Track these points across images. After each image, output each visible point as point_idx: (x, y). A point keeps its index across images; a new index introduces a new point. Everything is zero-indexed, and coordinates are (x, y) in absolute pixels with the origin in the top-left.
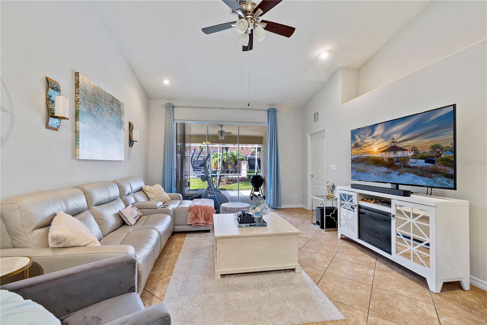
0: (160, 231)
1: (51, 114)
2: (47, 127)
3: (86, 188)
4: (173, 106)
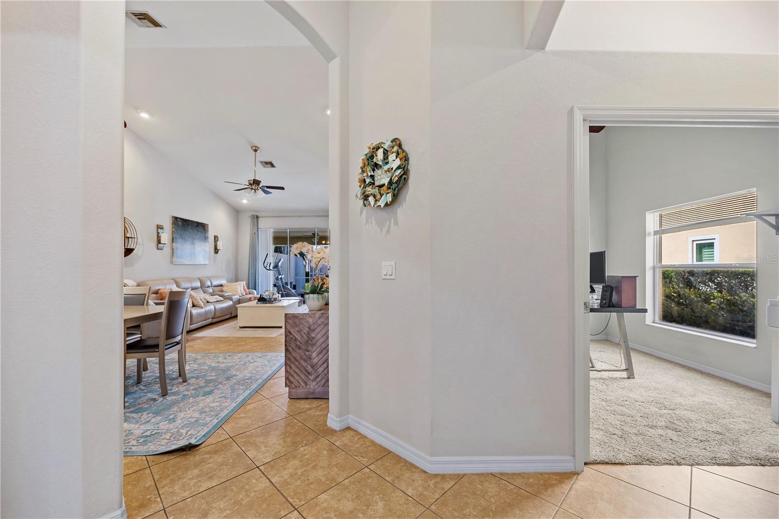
0: (216, 307)
1: (159, 242)
2: (158, 249)
3: (177, 280)
4: (257, 217)
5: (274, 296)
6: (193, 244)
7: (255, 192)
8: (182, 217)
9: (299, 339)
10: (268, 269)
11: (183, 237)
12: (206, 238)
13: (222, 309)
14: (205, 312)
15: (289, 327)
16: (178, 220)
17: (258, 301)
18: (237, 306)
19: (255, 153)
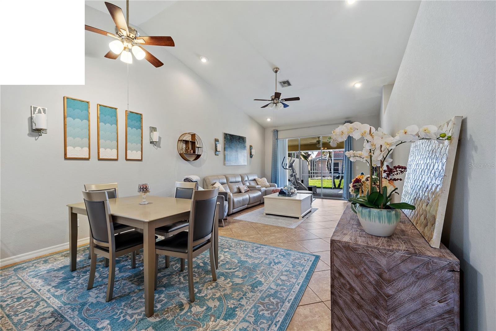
0: (250, 196)
1: (216, 150)
2: (216, 155)
3: (227, 176)
4: (277, 131)
5: (292, 191)
6: (237, 151)
7: (276, 105)
8: (230, 134)
9: (358, 289)
10: (285, 168)
11: (231, 146)
12: (245, 147)
13: (254, 198)
14: (243, 200)
15: (337, 263)
16: (228, 135)
17: (279, 194)
18: (263, 197)
19: (276, 74)
